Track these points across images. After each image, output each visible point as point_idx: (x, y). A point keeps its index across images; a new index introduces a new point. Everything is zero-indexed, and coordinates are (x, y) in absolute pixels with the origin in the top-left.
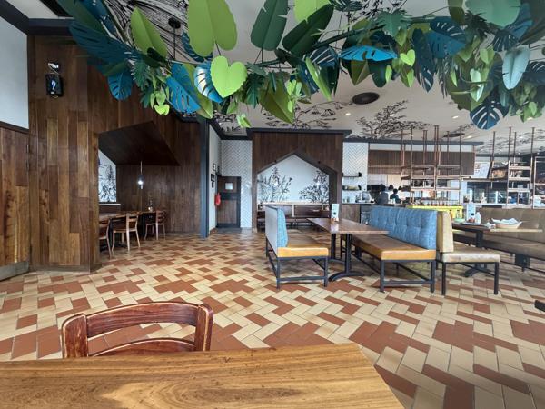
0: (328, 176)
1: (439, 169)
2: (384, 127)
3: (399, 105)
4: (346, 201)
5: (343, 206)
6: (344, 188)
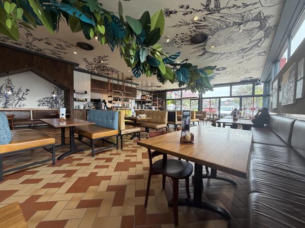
0: (63, 91)
1: (124, 93)
2: (99, 67)
3: (105, 57)
4: (77, 108)
5: (75, 111)
6: (75, 100)
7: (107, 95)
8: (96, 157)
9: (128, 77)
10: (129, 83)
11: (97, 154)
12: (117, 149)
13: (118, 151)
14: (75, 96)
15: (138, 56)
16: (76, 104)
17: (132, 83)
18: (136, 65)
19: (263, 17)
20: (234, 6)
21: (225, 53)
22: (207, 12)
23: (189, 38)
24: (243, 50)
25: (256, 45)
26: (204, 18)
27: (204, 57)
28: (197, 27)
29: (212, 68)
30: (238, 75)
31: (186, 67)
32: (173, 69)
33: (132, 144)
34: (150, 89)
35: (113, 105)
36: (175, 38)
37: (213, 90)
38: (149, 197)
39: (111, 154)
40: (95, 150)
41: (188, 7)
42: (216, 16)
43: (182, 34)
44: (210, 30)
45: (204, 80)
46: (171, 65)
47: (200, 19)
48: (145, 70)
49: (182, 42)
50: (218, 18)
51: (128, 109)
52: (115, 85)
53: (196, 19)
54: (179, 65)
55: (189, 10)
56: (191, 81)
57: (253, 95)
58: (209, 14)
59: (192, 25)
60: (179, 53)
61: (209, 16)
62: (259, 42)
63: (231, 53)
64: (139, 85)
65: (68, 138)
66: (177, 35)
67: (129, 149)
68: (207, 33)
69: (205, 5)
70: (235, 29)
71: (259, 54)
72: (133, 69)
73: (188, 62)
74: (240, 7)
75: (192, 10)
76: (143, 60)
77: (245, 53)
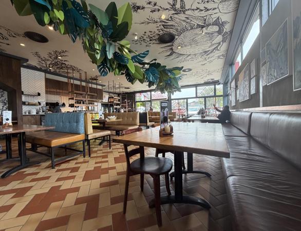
0: (6, 93)
1: (88, 95)
2: (56, 64)
3: (63, 52)
4: (27, 114)
5: (24, 118)
6: (24, 103)
7: (68, 98)
8: (57, 168)
9: (93, 77)
10: (94, 84)
11: (59, 164)
12: (84, 157)
13: (85, 158)
14: (24, 99)
15: (104, 52)
16: (25, 109)
17: (97, 84)
18: (102, 62)
19: (221, 23)
20: (198, 9)
21: (190, 55)
22: (174, 12)
23: (157, 37)
24: (205, 52)
25: (216, 48)
26: (171, 17)
27: (172, 57)
28: (165, 26)
29: (180, 69)
30: (202, 77)
31: (155, 67)
32: (143, 68)
33: (101, 150)
34: (118, 91)
35: (76, 109)
36: (143, 36)
37: (180, 91)
38: (128, 202)
39: (76, 163)
40: (55, 160)
41: (155, 4)
42: (182, 16)
43: (150, 32)
44: (177, 30)
45: (173, 80)
46: (140, 64)
47: (167, 18)
48: (112, 68)
49: (151, 40)
50: (184, 19)
51: (93, 112)
52: (76, 86)
53: (163, 17)
54: (148, 64)
55: (156, 7)
56: (160, 82)
57: (215, 96)
58: (176, 14)
59: (160, 23)
60: (148, 51)
61: (176, 16)
62: (218, 46)
63: (195, 55)
64: (105, 86)
65: (15, 151)
66: (145, 33)
67: (99, 155)
68: (174, 33)
69: (172, 4)
70: (198, 31)
71: (219, 57)
72: (99, 67)
73: (157, 62)
74: (202, 10)
75: (160, 8)
76: (110, 56)
77: (207, 55)
